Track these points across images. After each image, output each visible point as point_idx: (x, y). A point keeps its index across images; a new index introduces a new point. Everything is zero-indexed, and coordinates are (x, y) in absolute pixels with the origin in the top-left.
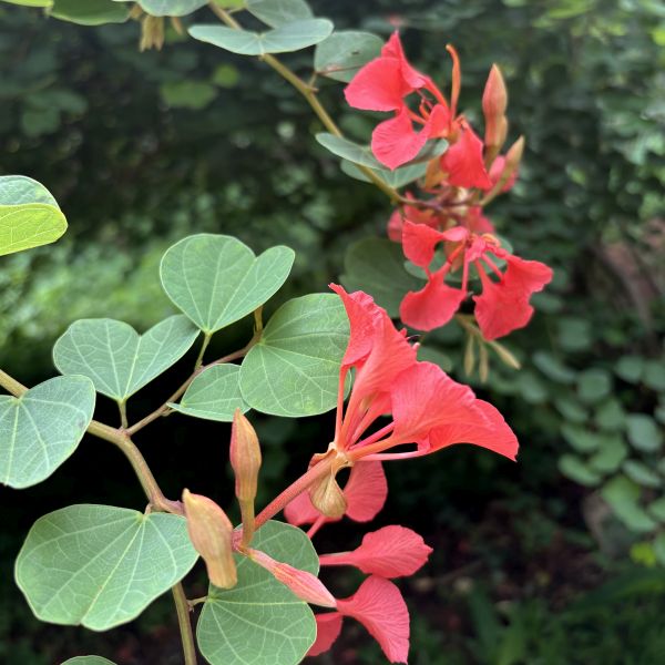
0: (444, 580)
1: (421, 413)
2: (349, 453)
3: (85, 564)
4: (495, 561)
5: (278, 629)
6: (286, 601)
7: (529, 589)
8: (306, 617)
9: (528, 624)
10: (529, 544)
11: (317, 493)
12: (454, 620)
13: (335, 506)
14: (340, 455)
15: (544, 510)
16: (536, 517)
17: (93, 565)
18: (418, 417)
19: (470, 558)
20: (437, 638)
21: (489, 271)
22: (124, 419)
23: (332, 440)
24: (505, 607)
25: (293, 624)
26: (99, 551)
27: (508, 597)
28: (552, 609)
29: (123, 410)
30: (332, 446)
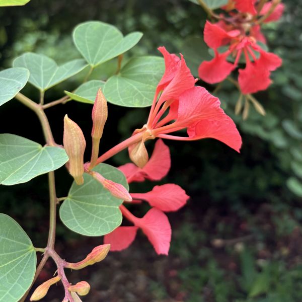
0: (229, 242)
1: (192, 111)
2: (153, 130)
3: (9, 160)
4: (260, 237)
5: (102, 217)
6: (108, 205)
7: (276, 255)
8: (117, 213)
9: (272, 273)
10: (280, 231)
11: (134, 150)
12: (232, 265)
13: (141, 158)
14: (148, 131)
15: (292, 214)
16: (286, 217)
17: (12, 162)
18: (191, 113)
19: (246, 233)
20: (221, 273)
21: (251, 59)
22: (42, 100)
23: (146, 123)
24: (262, 263)
25: (109, 216)
26: (16, 156)
27: (264, 258)
28: (288, 268)
29: (42, 95)
30: (145, 126)
